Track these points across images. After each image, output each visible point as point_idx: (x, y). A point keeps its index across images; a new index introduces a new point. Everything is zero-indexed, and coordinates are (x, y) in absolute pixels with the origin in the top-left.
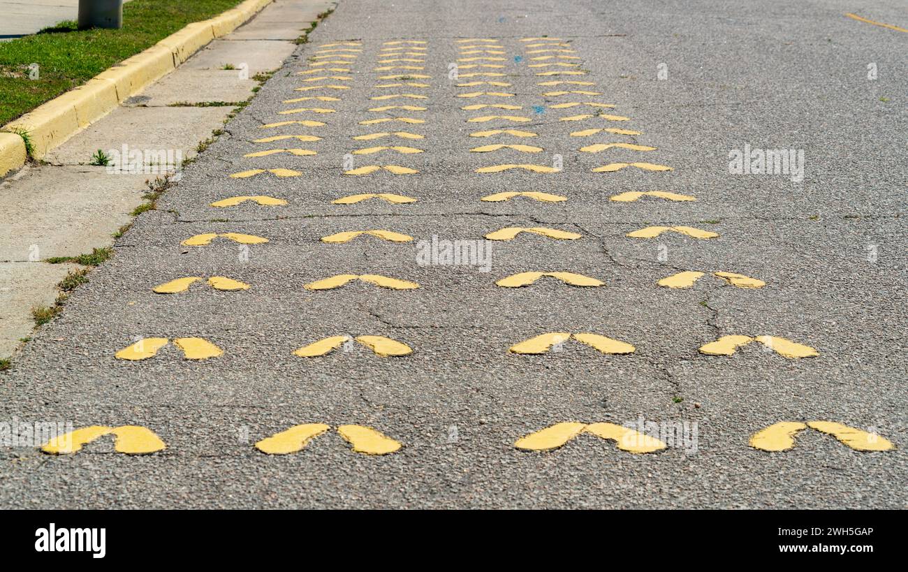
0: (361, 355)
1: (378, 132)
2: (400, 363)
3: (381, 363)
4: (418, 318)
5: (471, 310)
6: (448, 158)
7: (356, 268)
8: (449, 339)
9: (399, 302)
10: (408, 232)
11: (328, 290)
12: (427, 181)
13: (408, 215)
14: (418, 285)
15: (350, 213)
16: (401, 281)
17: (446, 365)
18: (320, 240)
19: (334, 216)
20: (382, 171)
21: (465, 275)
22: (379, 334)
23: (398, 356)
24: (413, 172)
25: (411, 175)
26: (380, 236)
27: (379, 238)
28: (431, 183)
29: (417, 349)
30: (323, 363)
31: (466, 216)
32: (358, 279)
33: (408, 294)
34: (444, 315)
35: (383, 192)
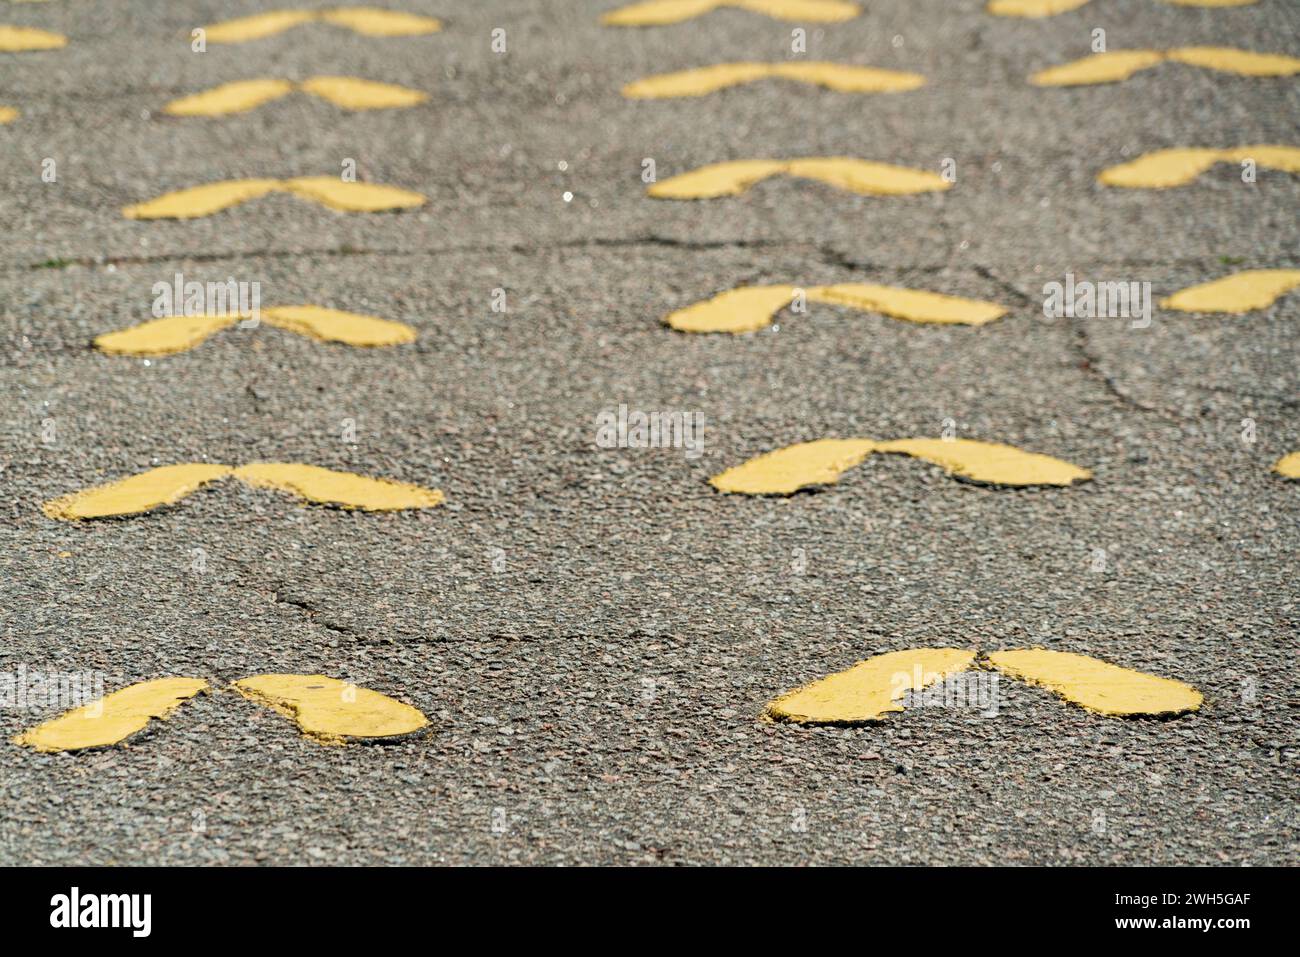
0: (252, 741)
2: (390, 764)
3: (322, 766)
4: (444, 610)
5: (627, 576)
7: (221, 440)
8: (556, 677)
9: (375, 554)
10: (398, 309)
11: (129, 518)
12: (458, 129)
13: (394, 252)
14: (439, 496)
15: (194, 247)
16: (382, 484)
17: (549, 768)
18: (92, 346)
19: (137, 260)
20: (296, 98)
21: (602, 457)
22: (312, 667)
23: (382, 742)
24: (404, 98)
25: (401, 114)
26: (301, 329)
27: (297, 336)
28: (471, 138)
29: (444, 714)
30: (122, 772)
31: (598, 250)
32: (231, 479)
33: (405, 528)
34: (536, 597)
35: (306, 171)
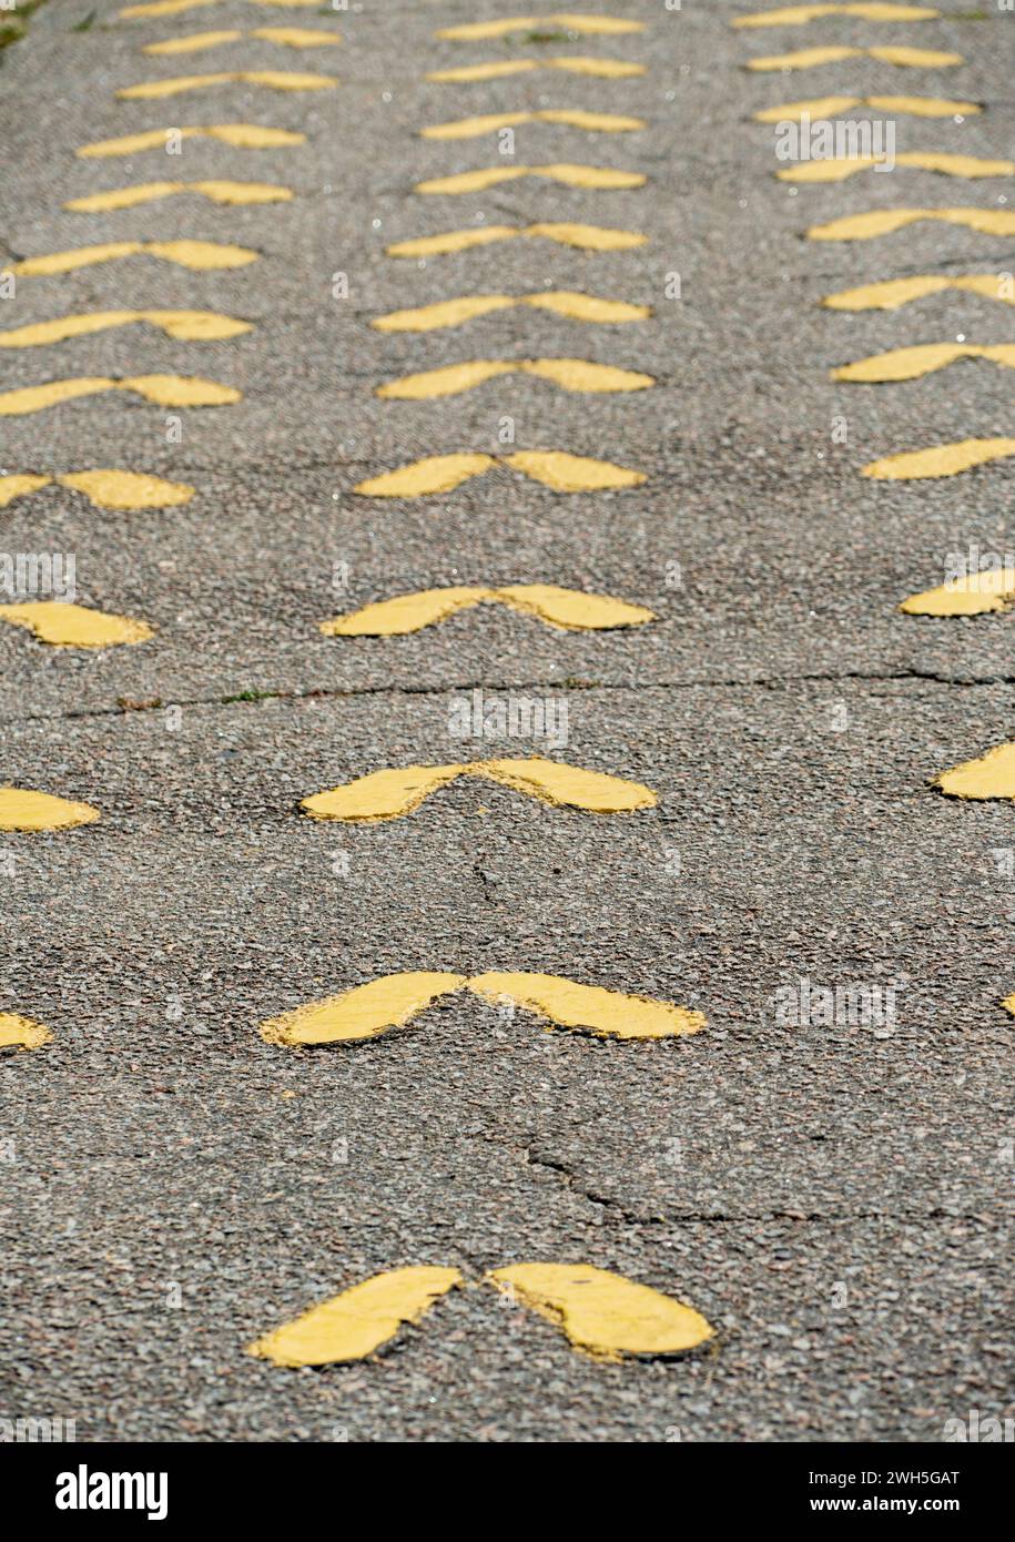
0: (516, 1354)
1: (465, 294)
2: (673, 1388)
3: (596, 1388)
4: (718, 1175)
5: (921, 1133)
6: (754, 413)
7: (450, 938)
8: (852, 1271)
9: (635, 1098)
10: (633, 767)
11: (357, 1045)
12: (683, 518)
13: (626, 686)
14: (700, 1020)
15: (401, 677)
16: (635, 1001)
17: (854, 1396)
18: (299, 810)
19: (341, 692)
20: (501, 477)
21: (879, 967)
22: (576, 1253)
23: (664, 1359)
24: (622, 478)
25: (619, 496)
26: (529, 789)
27: (525, 798)
28: (700, 533)
29: (730, 1321)
30: (374, 1397)
31: (852, 686)
32: (466, 992)
33: (666, 1063)
34: (819, 1159)
35: (518, 575)
